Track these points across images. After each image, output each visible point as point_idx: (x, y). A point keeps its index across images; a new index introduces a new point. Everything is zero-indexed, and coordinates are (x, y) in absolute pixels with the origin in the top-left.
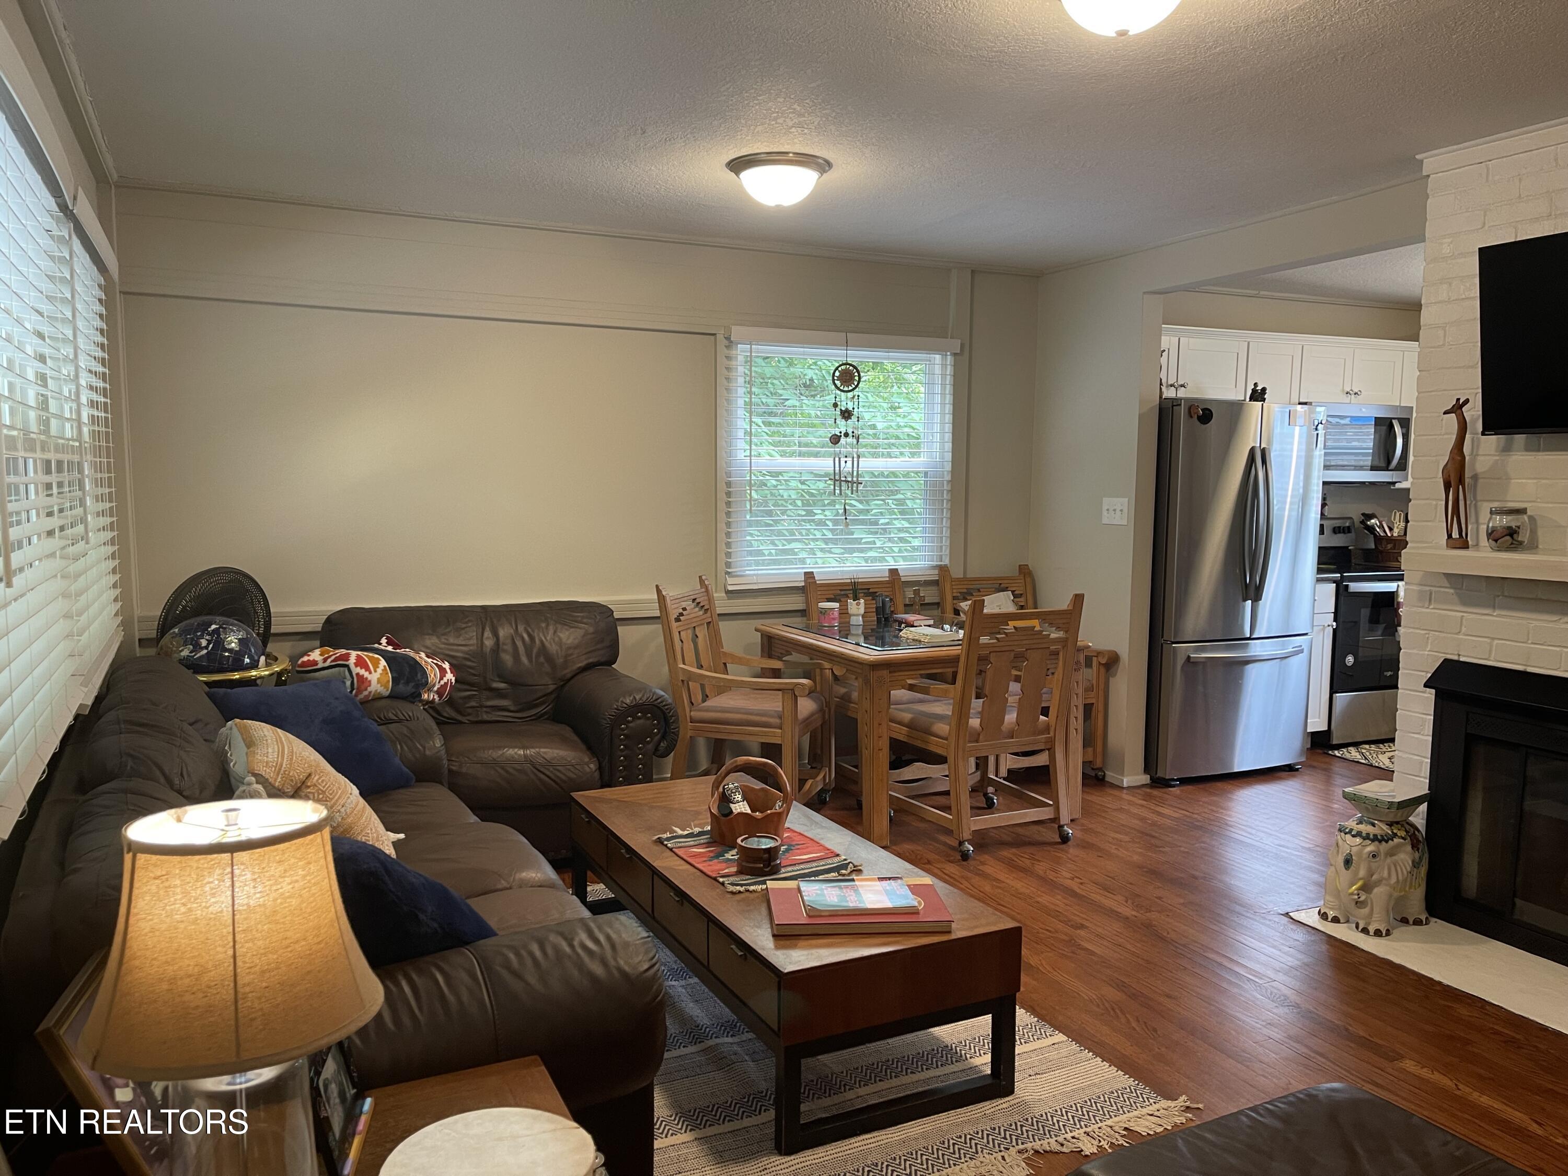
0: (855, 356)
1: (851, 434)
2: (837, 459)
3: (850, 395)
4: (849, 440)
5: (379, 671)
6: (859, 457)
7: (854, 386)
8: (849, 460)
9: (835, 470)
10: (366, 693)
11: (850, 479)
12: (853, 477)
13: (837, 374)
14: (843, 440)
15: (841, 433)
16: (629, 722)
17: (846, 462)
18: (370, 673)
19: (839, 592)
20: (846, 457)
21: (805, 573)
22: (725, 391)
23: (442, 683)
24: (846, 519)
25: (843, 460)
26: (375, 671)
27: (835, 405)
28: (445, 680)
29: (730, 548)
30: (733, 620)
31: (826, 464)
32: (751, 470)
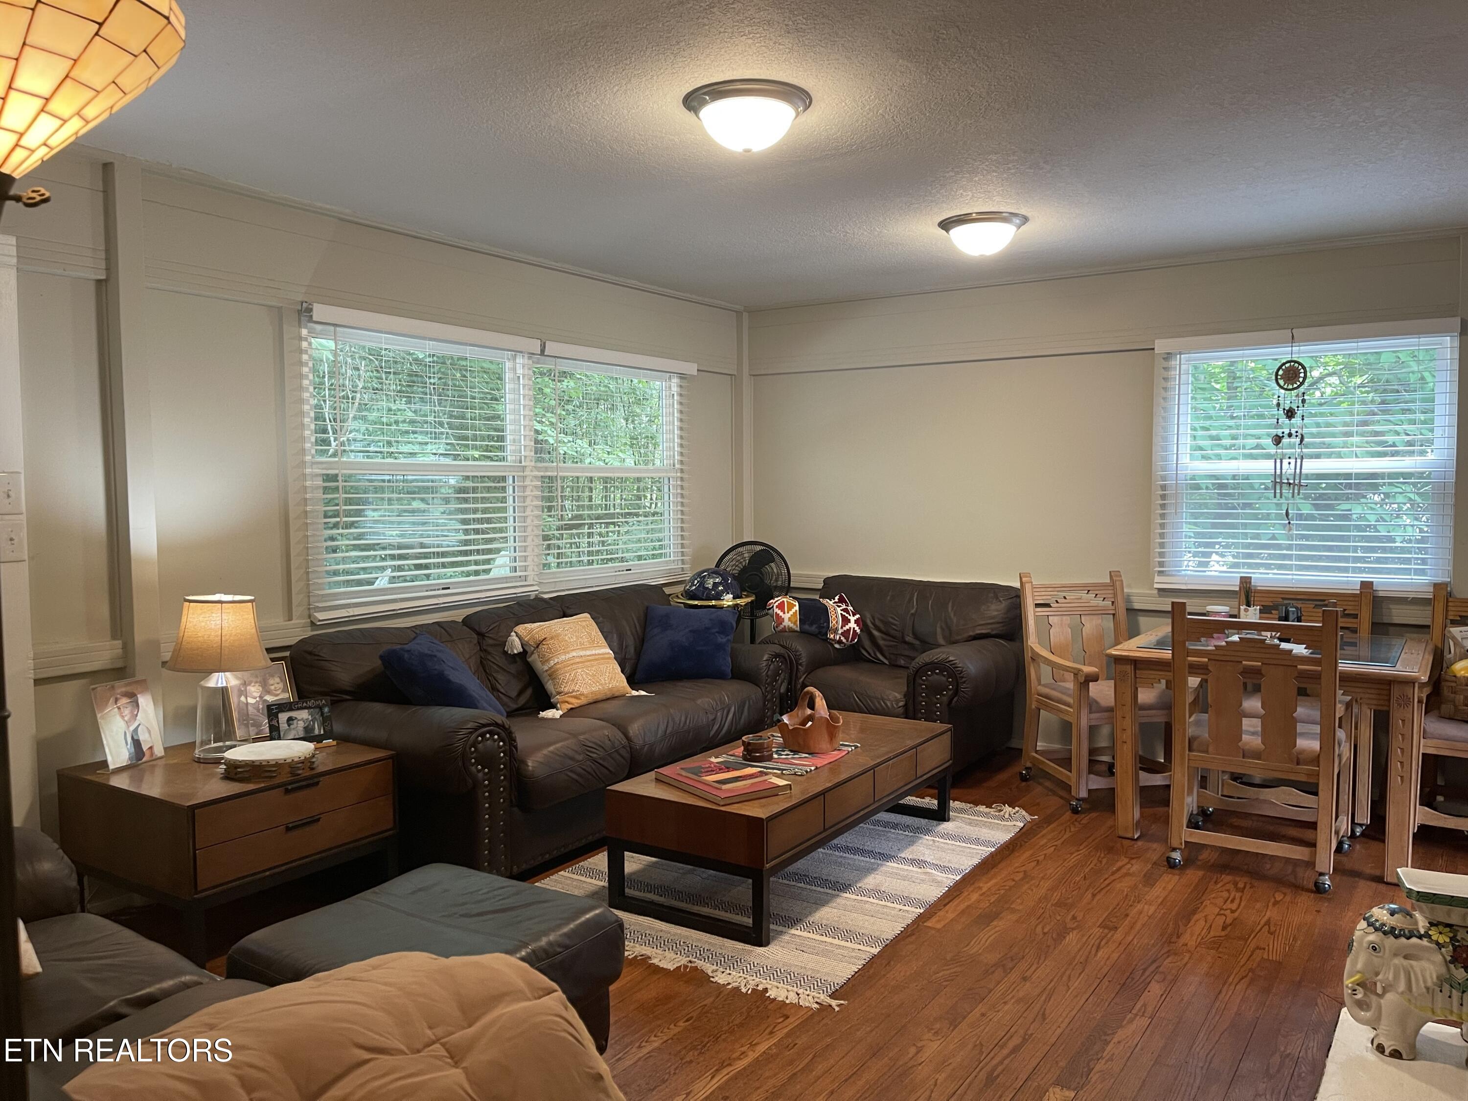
0: (1302, 353)
1: (1294, 434)
2: (1278, 461)
3: (1294, 393)
4: (1293, 440)
5: (791, 613)
6: (1302, 458)
7: (1299, 383)
8: (1293, 461)
9: (1275, 472)
10: (782, 626)
11: (1291, 481)
12: (1294, 480)
13: (1281, 372)
14: (1286, 440)
15: (1283, 433)
16: (929, 675)
17: (1289, 463)
18: (784, 613)
19: (1281, 600)
20: (1290, 458)
21: (1241, 578)
22: (1162, 401)
23: (845, 629)
24: (1289, 523)
25: (1285, 462)
26: (788, 613)
27: (1278, 405)
28: (847, 627)
29: (1164, 548)
30: (1153, 617)
31: (1267, 466)
32: (1177, 473)
